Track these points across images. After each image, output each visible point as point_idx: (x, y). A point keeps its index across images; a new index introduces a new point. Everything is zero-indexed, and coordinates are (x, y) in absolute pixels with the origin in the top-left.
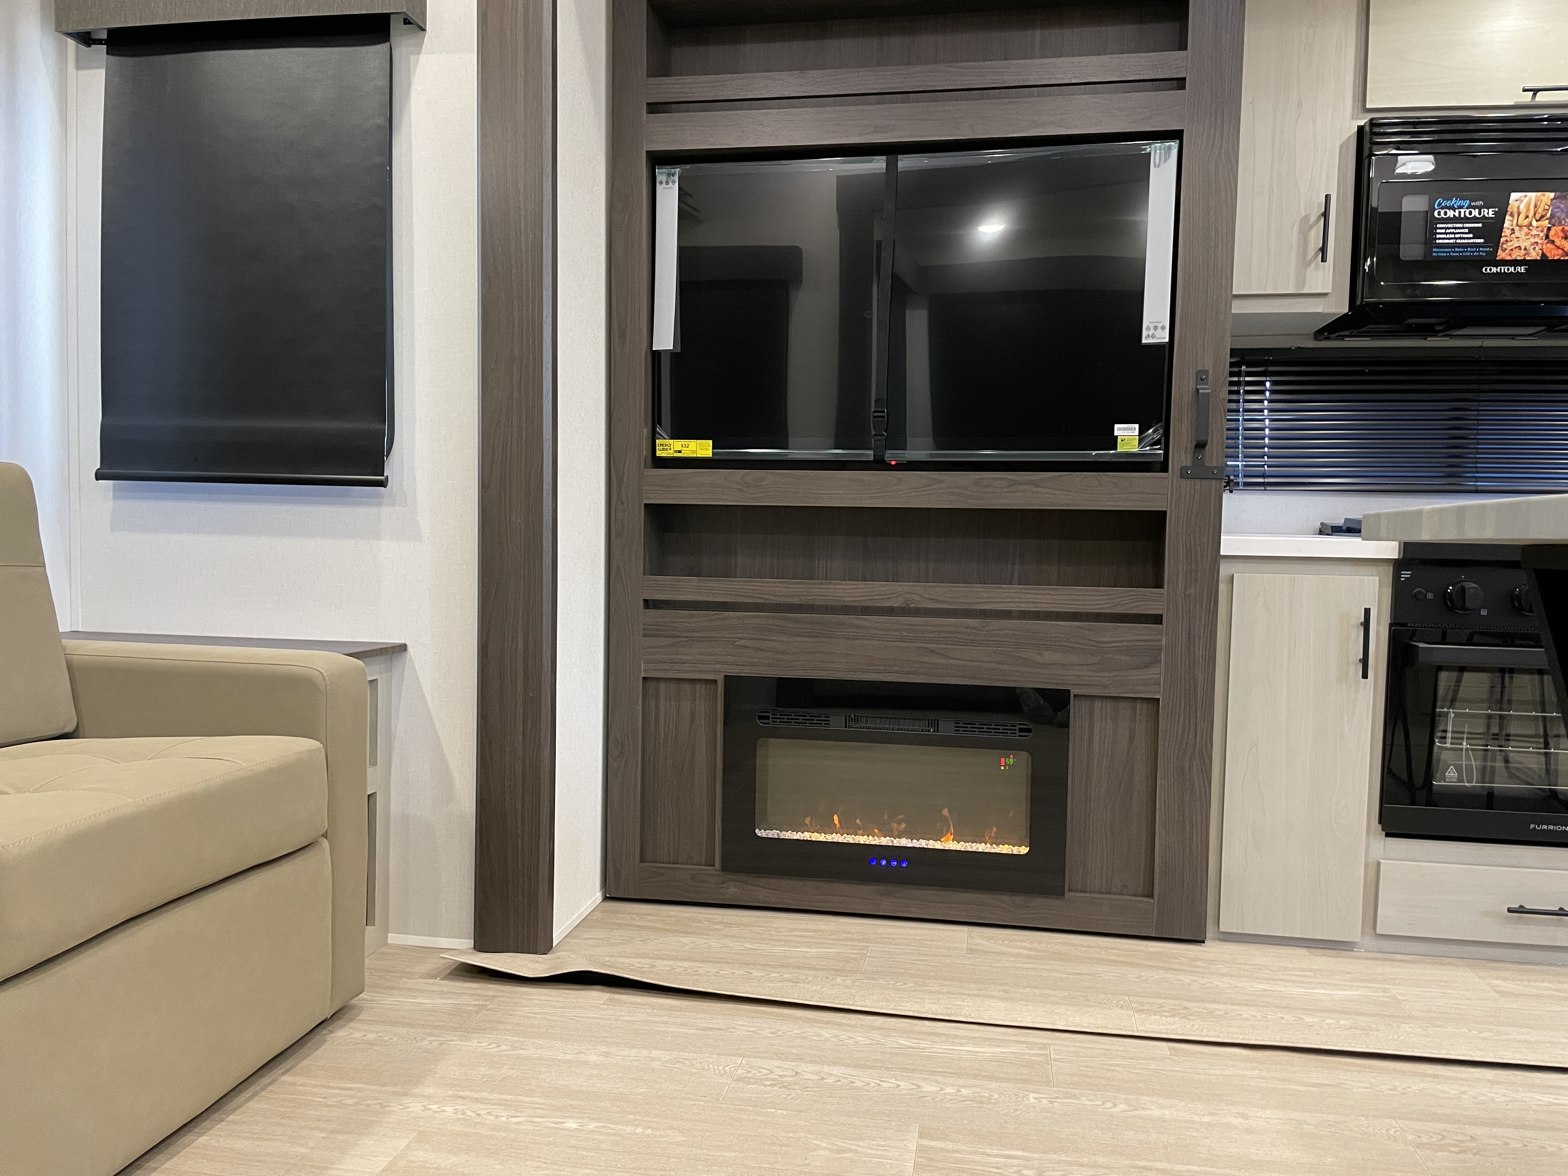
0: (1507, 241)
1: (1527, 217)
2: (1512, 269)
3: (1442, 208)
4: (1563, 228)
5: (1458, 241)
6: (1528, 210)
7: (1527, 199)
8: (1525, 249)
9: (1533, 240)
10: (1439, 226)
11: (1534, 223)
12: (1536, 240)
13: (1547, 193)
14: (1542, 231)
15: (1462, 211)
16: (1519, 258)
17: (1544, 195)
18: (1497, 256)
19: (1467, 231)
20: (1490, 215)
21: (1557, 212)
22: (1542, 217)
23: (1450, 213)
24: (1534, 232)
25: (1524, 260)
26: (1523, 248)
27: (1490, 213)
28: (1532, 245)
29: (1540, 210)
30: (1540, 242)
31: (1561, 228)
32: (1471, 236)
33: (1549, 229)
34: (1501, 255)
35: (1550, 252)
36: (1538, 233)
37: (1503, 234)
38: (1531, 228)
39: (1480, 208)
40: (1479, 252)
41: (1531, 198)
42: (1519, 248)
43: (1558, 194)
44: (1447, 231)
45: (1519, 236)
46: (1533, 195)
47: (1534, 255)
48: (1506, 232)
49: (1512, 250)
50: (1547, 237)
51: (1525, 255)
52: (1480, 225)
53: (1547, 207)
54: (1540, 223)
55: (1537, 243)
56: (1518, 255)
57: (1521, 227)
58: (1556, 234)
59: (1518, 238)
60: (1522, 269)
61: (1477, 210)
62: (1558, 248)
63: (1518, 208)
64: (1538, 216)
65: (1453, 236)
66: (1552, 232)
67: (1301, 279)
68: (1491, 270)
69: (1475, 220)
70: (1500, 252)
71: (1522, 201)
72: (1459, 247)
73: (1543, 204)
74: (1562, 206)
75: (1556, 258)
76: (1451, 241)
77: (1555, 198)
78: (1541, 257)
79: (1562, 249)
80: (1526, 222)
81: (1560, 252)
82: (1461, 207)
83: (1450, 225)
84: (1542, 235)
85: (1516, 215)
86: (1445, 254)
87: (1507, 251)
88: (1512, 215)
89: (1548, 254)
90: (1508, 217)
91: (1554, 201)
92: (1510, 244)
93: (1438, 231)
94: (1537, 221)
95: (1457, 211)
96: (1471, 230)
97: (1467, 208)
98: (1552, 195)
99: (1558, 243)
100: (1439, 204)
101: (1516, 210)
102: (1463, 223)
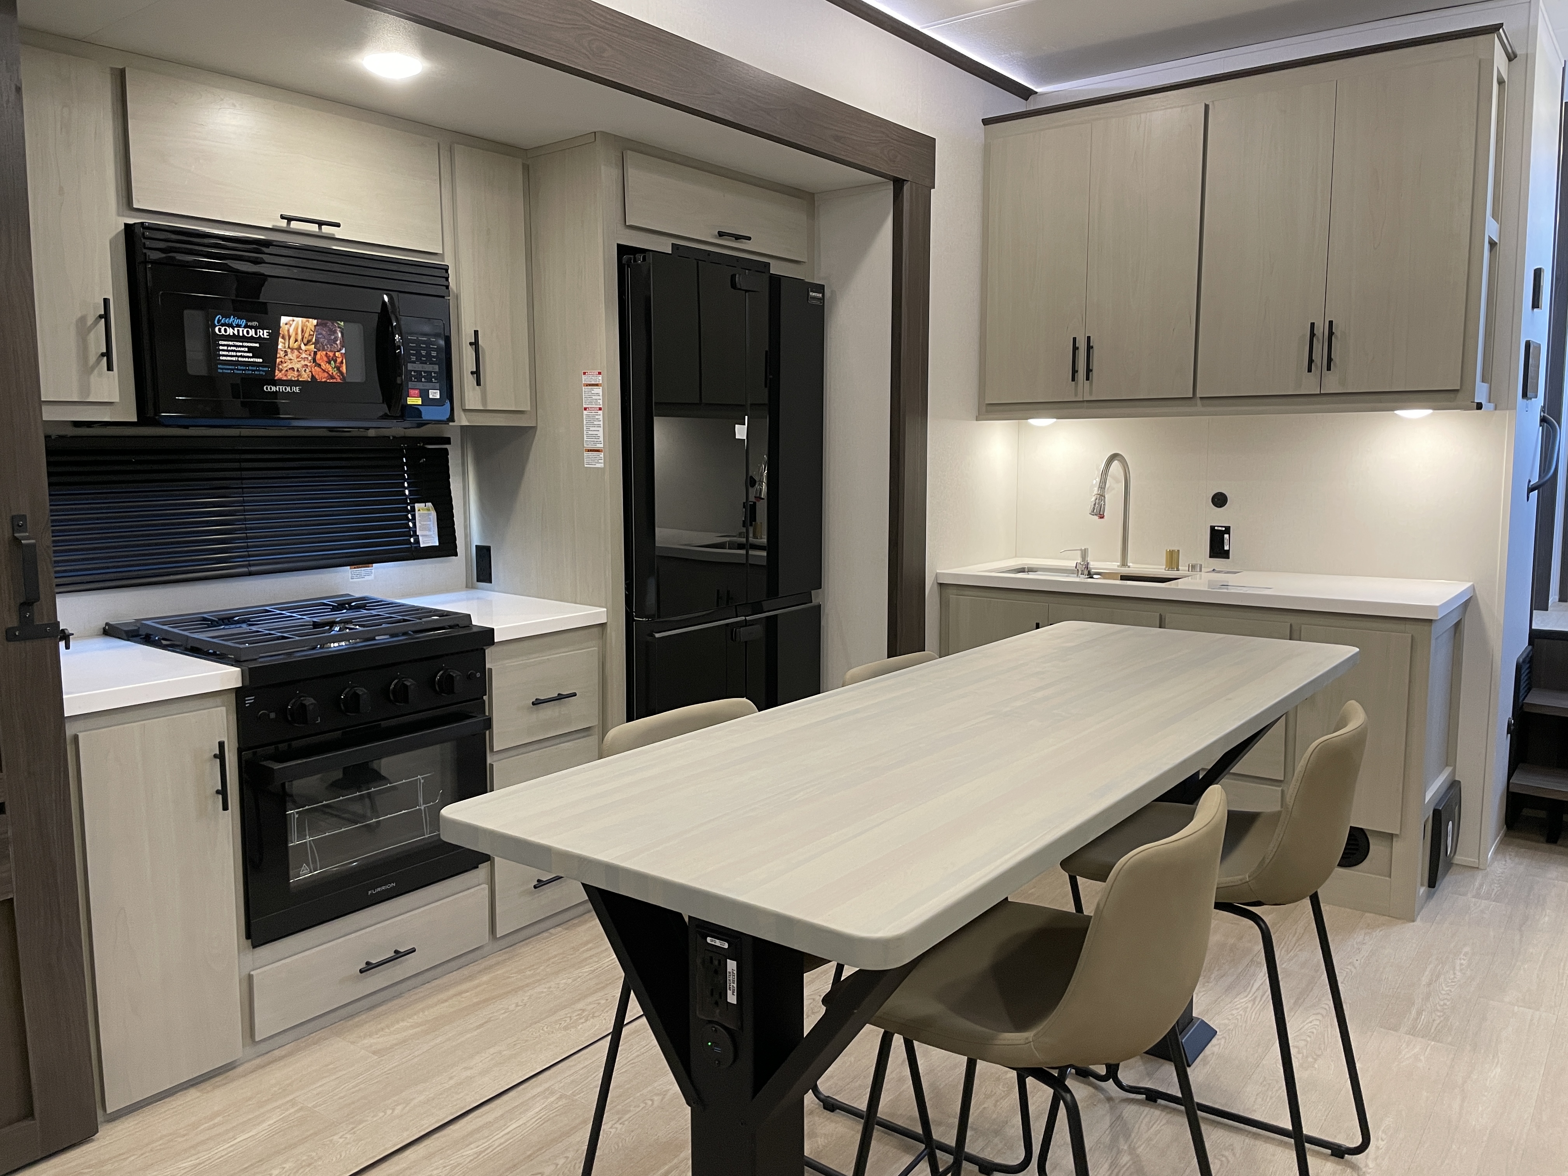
0: (281, 362)
1: (296, 341)
2: (288, 389)
3: (222, 325)
4: (327, 353)
5: (240, 359)
6: (297, 334)
7: (295, 323)
8: (298, 370)
9: (303, 363)
10: (220, 342)
11: (303, 347)
12: (306, 363)
13: (310, 320)
14: (310, 355)
15: (241, 330)
16: (293, 379)
17: (308, 321)
18: (275, 376)
19: (246, 349)
20: (265, 336)
21: (320, 338)
22: (309, 341)
23: (230, 331)
24: (304, 355)
25: (298, 380)
26: (296, 369)
27: (264, 334)
28: (303, 367)
29: (306, 335)
30: (309, 364)
31: (324, 353)
32: (251, 355)
33: (315, 353)
34: (279, 375)
35: (319, 375)
36: (306, 356)
37: (278, 356)
38: (301, 351)
39: (256, 328)
40: (259, 370)
41: (298, 323)
42: (293, 369)
43: (319, 320)
44: (229, 348)
45: (292, 358)
46: (299, 320)
47: (305, 377)
48: (281, 354)
49: (287, 370)
50: (314, 360)
51: (298, 376)
52: (257, 345)
53: (312, 333)
54: (308, 347)
55: (307, 365)
56: (292, 376)
57: (292, 349)
58: (321, 358)
59: (291, 360)
60: (296, 389)
61: (253, 330)
62: (324, 371)
63: (288, 331)
64: (305, 341)
65: (234, 354)
66: (318, 357)
68: (271, 389)
69: (251, 339)
70: (277, 371)
71: (291, 325)
72: (241, 365)
73: (308, 330)
74: (324, 333)
75: (323, 380)
76: (234, 359)
77: (317, 325)
78: (312, 379)
79: (328, 373)
80: (296, 345)
81: (326, 375)
82: (238, 326)
83: (231, 343)
84: (310, 358)
85: (287, 338)
86: (229, 371)
87: (283, 372)
88: (283, 338)
89: (317, 377)
90: (280, 340)
91: (317, 327)
92: (285, 365)
93: (221, 348)
94: (305, 345)
95: (236, 329)
96: (250, 349)
97: (245, 327)
98: (315, 322)
99: (323, 366)
100: (219, 321)
101: (286, 333)
102: (243, 342)
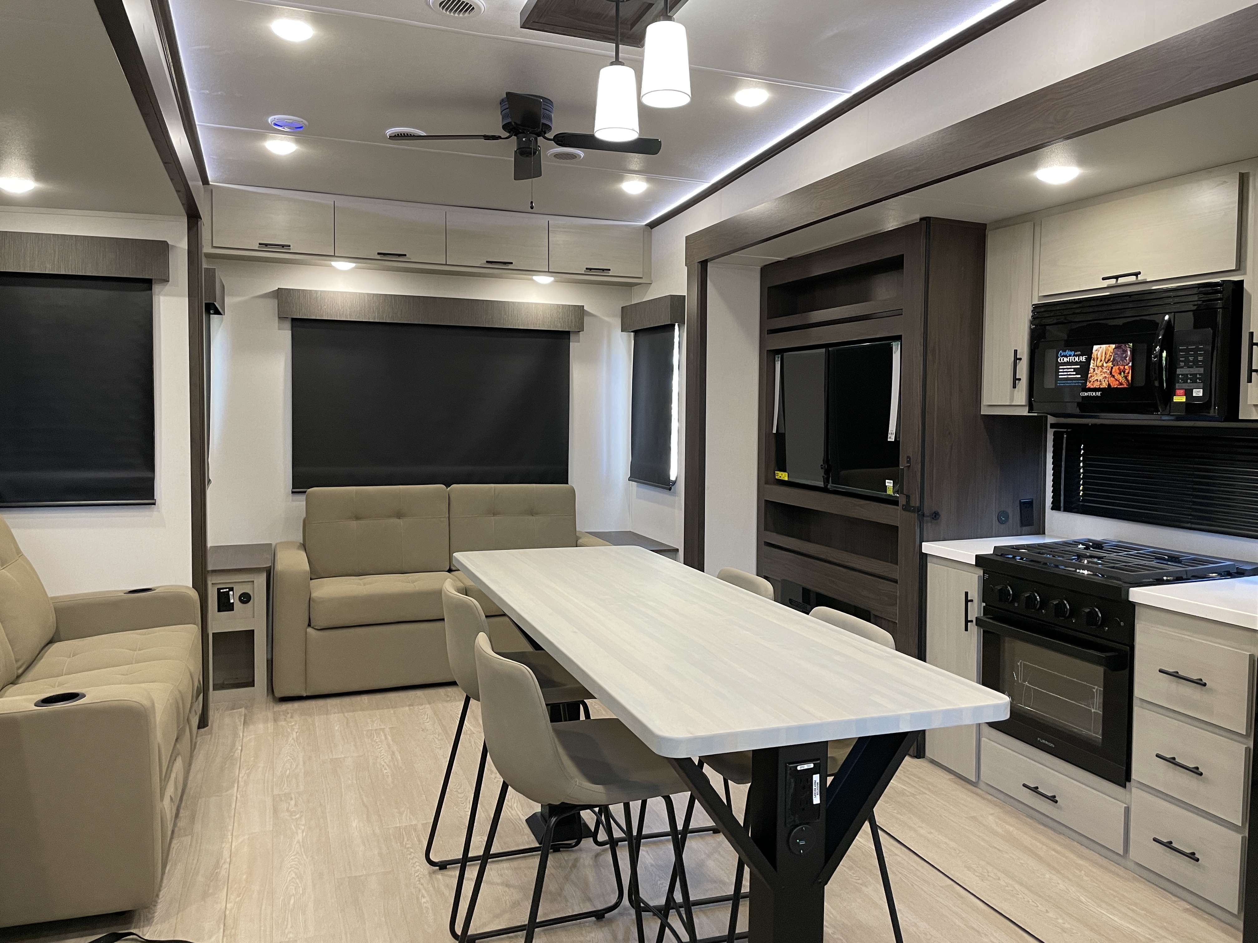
0: (1091, 376)
1: (1101, 361)
2: (1094, 394)
3: (1062, 357)
4: (1119, 367)
5: (1069, 376)
6: (1102, 356)
7: (1101, 349)
8: (1100, 381)
9: (1104, 375)
10: (1060, 367)
11: (1105, 365)
12: (1106, 375)
13: (1111, 345)
14: (1108, 370)
15: (1071, 358)
16: (1097, 387)
17: (1109, 346)
18: (1086, 386)
19: (1073, 370)
20: (1084, 360)
21: (1116, 357)
22: (1109, 360)
23: (1066, 360)
24: (1105, 370)
25: (1100, 388)
26: (1099, 380)
27: (1083, 359)
28: (1103, 378)
29: (1108, 356)
30: (1107, 376)
31: (1118, 367)
32: (1075, 373)
33: (1112, 368)
34: (1089, 385)
35: (1113, 383)
36: (1106, 371)
37: (1090, 372)
38: (1103, 368)
39: (1079, 356)
40: (1078, 383)
41: (1103, 349)
42: (1097, 380)
43: (1117, 345)
44: (1064, 370)
45: (1097, 373)
46: (1104, 346)
47: (1104, 385)
48: (1091, 370)
49: (1094, 382)
50: (1111, 373)
51: (1100, 384)
52: (1079, 367)
53: (1111, 354)
54: (1108, 364)
55: (1106, 377)
56: (1097, 385)
57: (1098, 367)
58: (1116, 371)
59: (1096, 374)
60: (1099, 394)
61: (1077, 357)
62: (1116, 380)
63: (1097, 355)
64: (1106, 361)
65: (1066, 373)
66: (1113, 370)
67: (1012, 398)
68: (1084, 394)
69: (1076, 363)
70: (1088, 383)
71: (1099, 351)
72: (1069, 380)
73: (1109, 352)
74: (1119, 353)
75: (1115, 387)
76: (1065, 377)
77: (1115, 348)
78: (1108, 386)
79: (1119, 381)
80: (1100, 364)
81: (1117, 382)
82: (1070, 356)
83: (1065, 367)
84: (1108, 372)
85: (1096, 359)
86: (1063, 385)
87: (1091, 383)
88: (1094, 360)
89: (1111, 385)
90: (1092, 361)
91: (1115, 350)
92: (1093, 378)
93: (1060, 370)
94: (1106, 363)
95: (1068, 358)
96: (1075, 370)
97: (1073, 356)
98: (1114, 346)
99: (1116, 377)
100: (1061, 354)
101: (1096, 357)
102: (1071, 365)
